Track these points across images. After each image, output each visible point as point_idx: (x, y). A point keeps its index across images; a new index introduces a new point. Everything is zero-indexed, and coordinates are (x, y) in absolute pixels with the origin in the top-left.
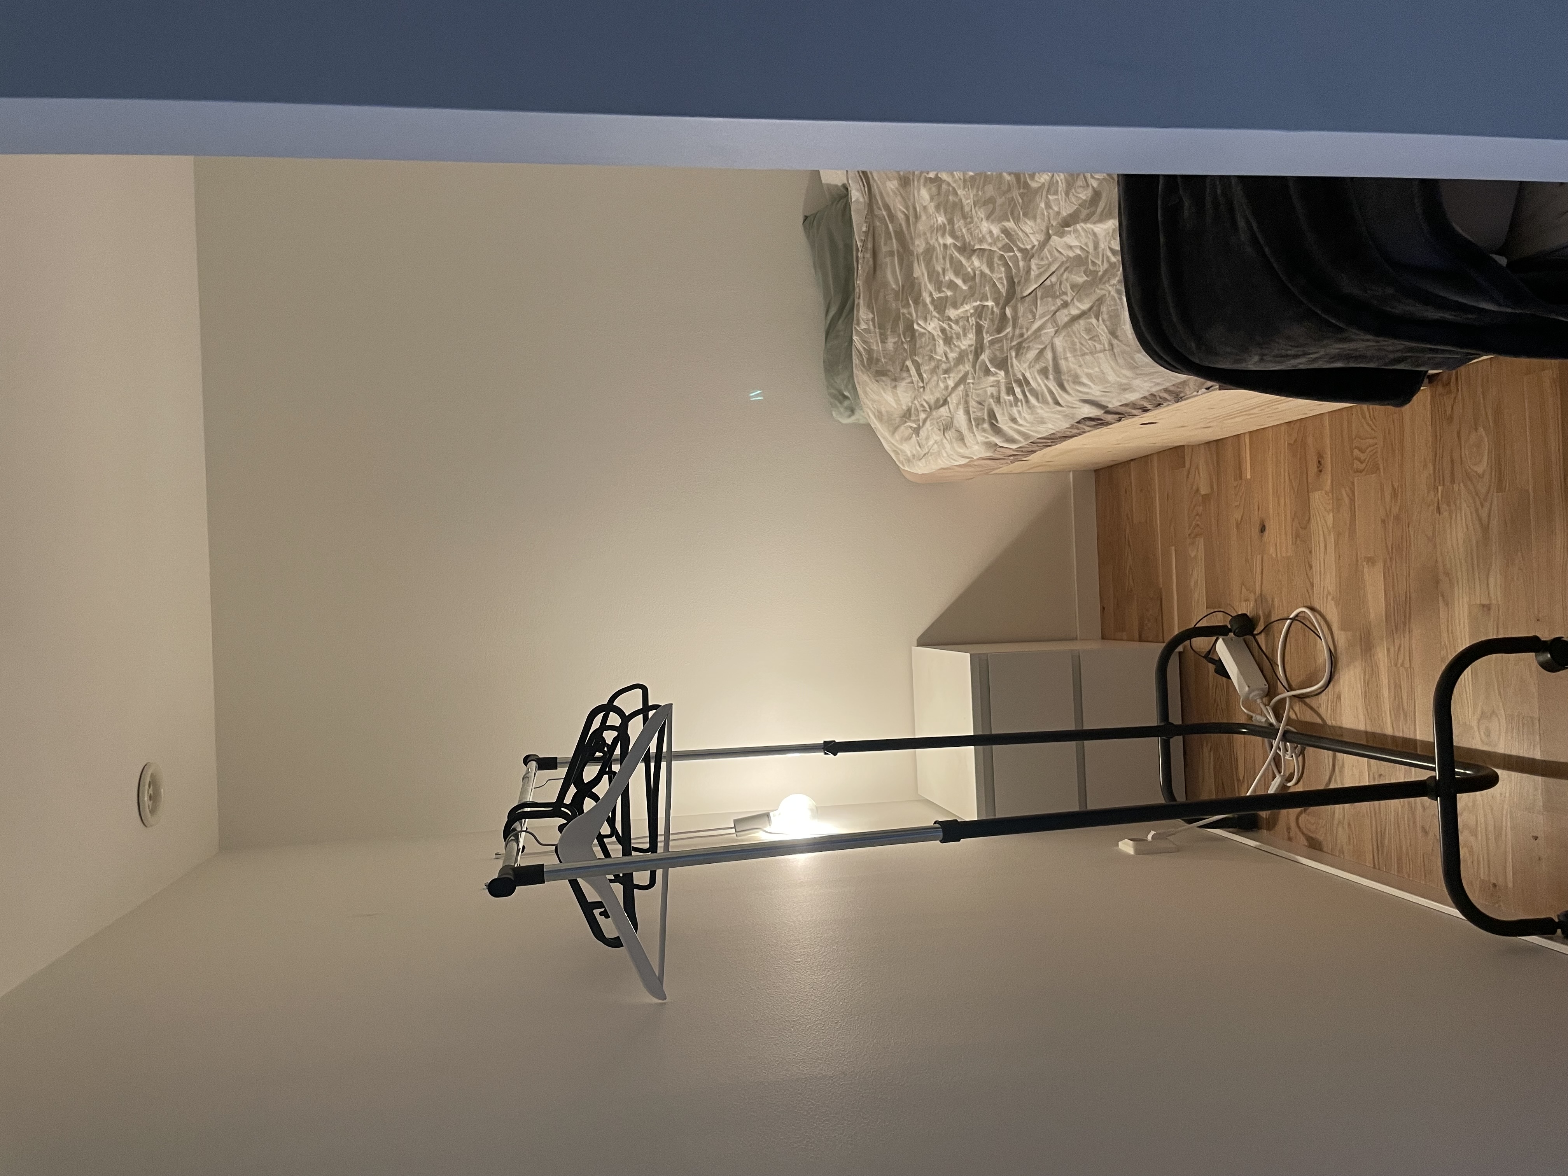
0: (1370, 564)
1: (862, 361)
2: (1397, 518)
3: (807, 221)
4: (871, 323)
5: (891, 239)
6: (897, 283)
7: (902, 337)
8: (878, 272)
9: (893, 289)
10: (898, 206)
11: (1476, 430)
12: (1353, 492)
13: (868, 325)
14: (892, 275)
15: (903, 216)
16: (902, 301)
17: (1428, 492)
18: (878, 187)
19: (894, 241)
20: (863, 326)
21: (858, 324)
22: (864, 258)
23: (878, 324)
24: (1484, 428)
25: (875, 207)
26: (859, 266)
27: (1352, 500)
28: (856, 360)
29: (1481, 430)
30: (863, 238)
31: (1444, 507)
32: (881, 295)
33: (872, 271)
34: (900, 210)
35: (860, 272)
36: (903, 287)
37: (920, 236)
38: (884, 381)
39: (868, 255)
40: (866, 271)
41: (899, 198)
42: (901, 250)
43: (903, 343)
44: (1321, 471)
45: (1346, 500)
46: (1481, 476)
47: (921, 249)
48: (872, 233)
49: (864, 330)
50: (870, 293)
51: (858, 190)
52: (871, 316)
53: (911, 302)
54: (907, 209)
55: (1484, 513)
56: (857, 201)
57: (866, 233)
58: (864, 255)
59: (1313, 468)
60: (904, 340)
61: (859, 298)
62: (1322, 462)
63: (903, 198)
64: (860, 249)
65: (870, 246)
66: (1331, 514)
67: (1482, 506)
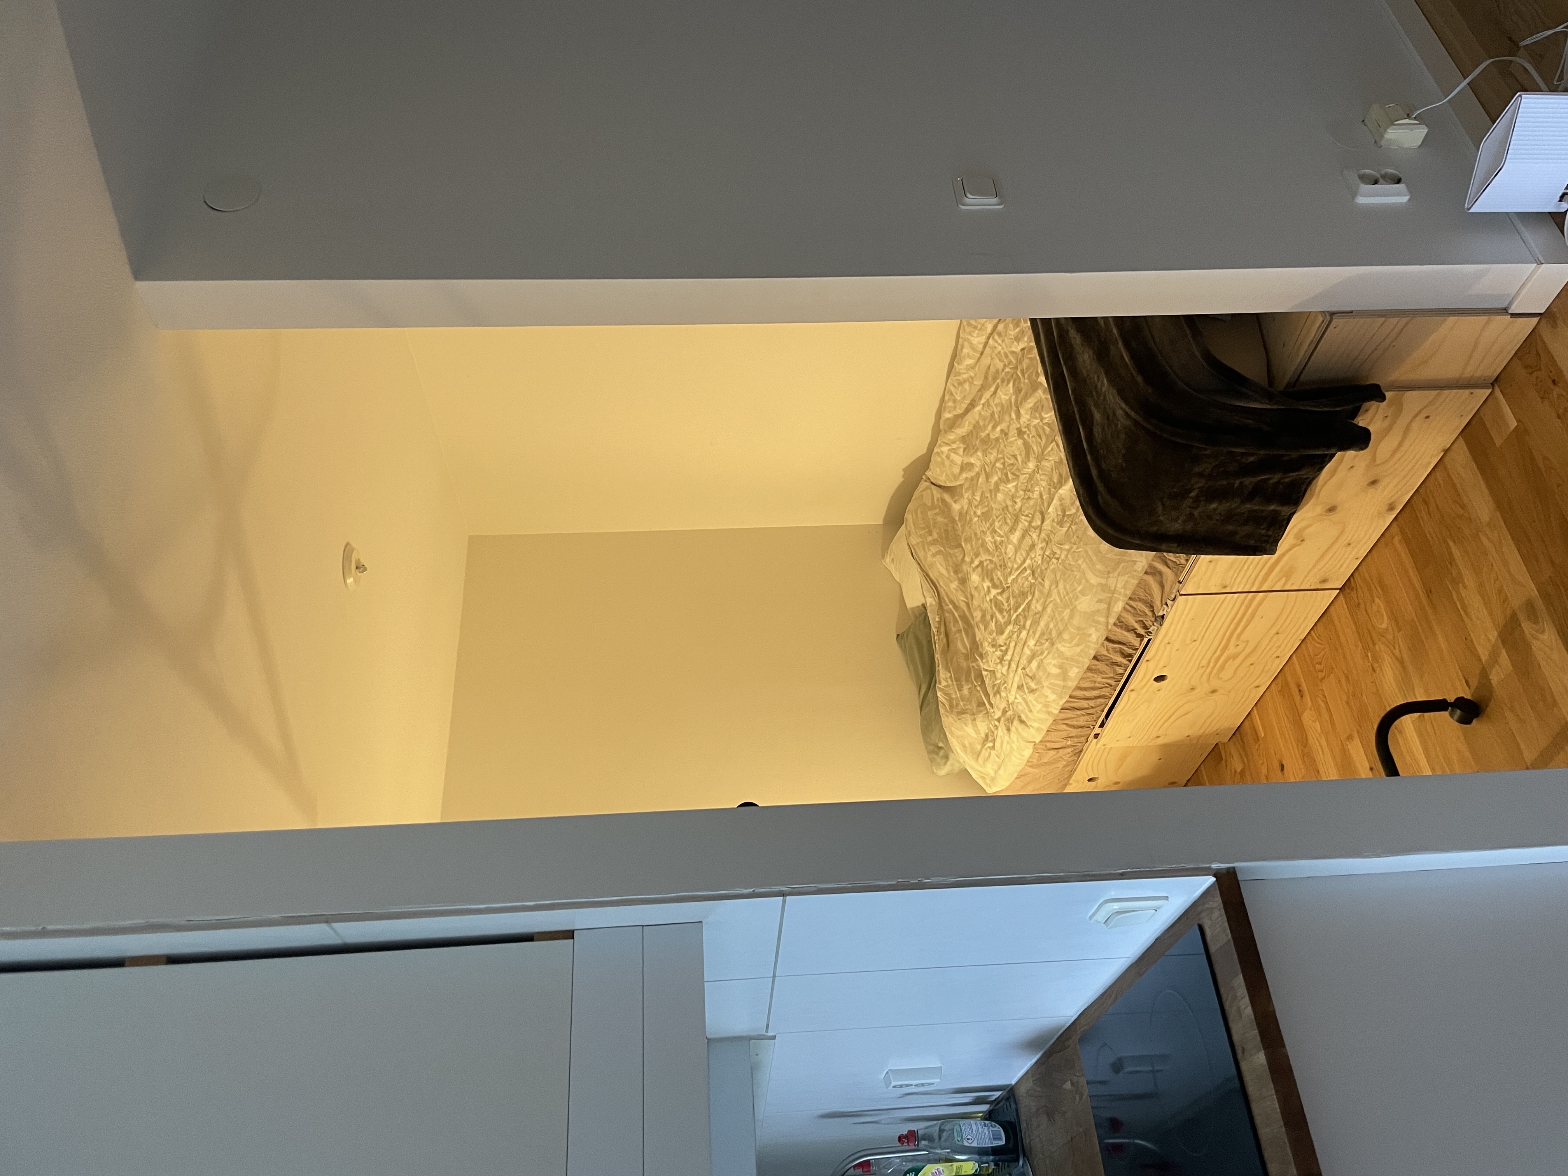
0: (1350, 740)
1: (946, 709)
2: (1354, 695)
3: (899, 637)
4: (949, 680)
5: (958, 622)
6: (965, 647)
7: (975, 682)
8: (951, 645)
9: (963, 653)
10: (960, 599)
11: (1374, 601)
12: (1325, 697)
13: (947, 682)
14: (961, 644)
15: (964, 604)
16: (971, 658)
17: (1364, 662)
18: (944, 590)
19: (960, 622)
20: (944, 683)
21: (940, 684)
22: (939, 639)
23: (955, 678)
24: (1378, 598)
25: (943, 605)
26: (937, 645)
27: (1326, 703)
28: (942, 711)
29: (1377, 600)
30: (937, 626)
31: (1375, 665)
32: (955, 660)
33: (946, 646)
34: (962, 600)
35: (937, 648)
36: (971, 649)
37: (976, 609)
38: (964, 718)
39: (942, 636)
40: (942, 646)
41: (960, 592)
42: (966, 627)
43: (975, 686)
44: (1302, 697)
45: (1322, 704)
46: (1387, 629)
47: (978, 619)
48: (943, 622)
49: (945, 686)
50: (946, 660)
51: (930, 597)
52: (948, 675)
53: (977, 657)
54: (967, 598)
55: (1397, 652)
56: (931, 605)
57: (939, 622)
58: (939, 637)
59: (1297, 697)
60: (976, 684)
61: (938, 667)
62: (1301, 688)
63: (963, 592)
64: (936, 634)
65: (943, 629)
66: (1318, 723)
67: (1394, 647)
